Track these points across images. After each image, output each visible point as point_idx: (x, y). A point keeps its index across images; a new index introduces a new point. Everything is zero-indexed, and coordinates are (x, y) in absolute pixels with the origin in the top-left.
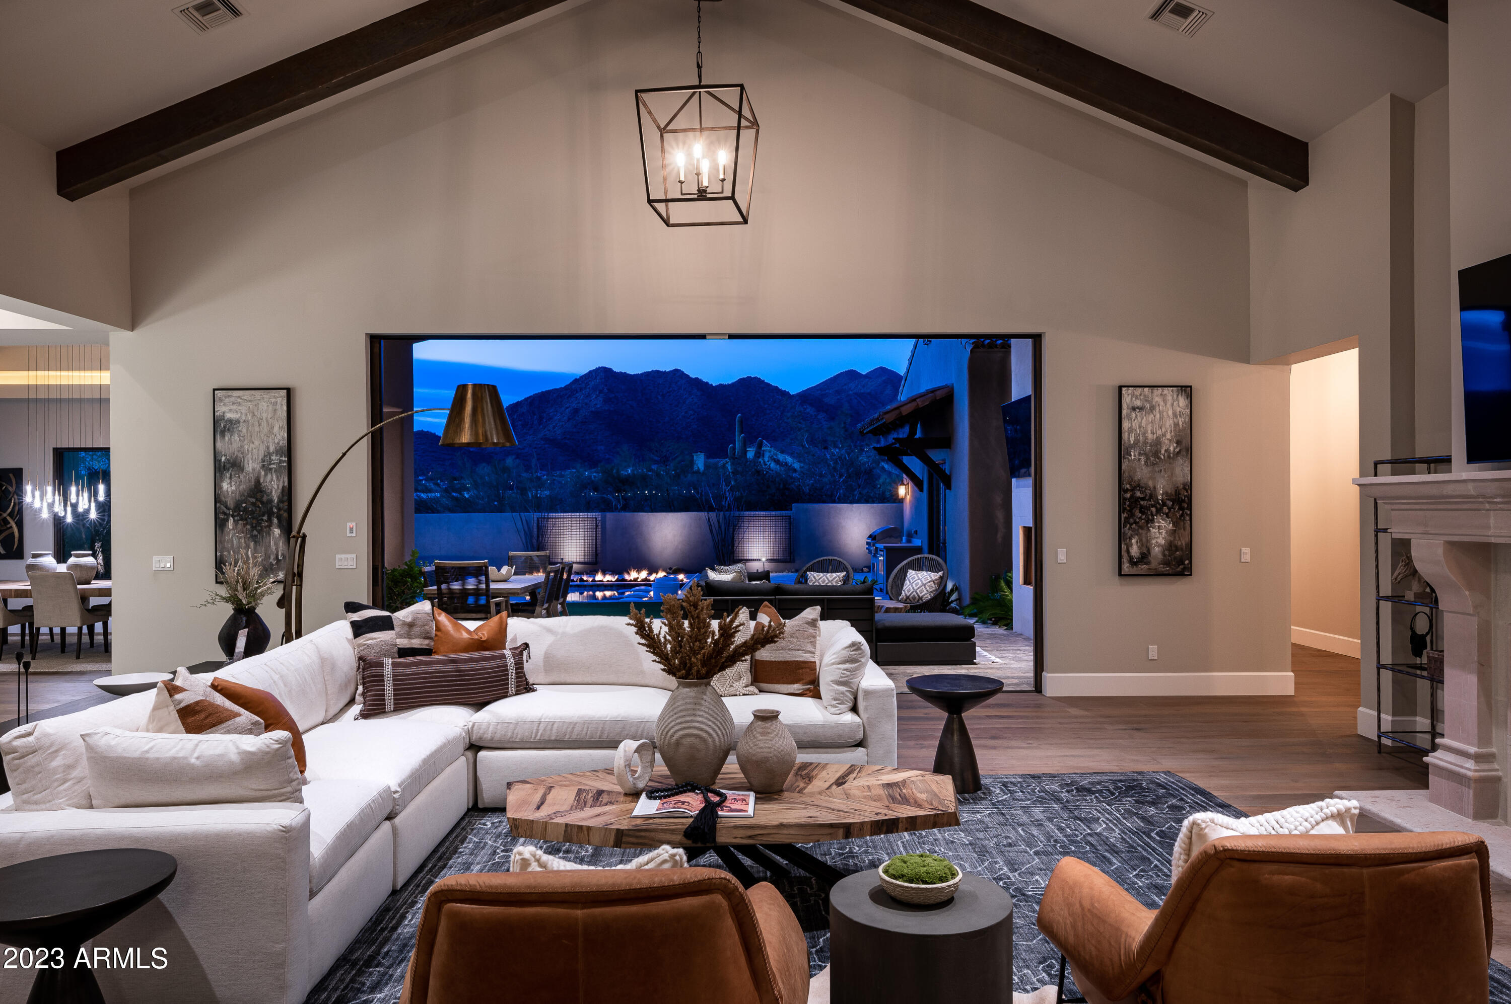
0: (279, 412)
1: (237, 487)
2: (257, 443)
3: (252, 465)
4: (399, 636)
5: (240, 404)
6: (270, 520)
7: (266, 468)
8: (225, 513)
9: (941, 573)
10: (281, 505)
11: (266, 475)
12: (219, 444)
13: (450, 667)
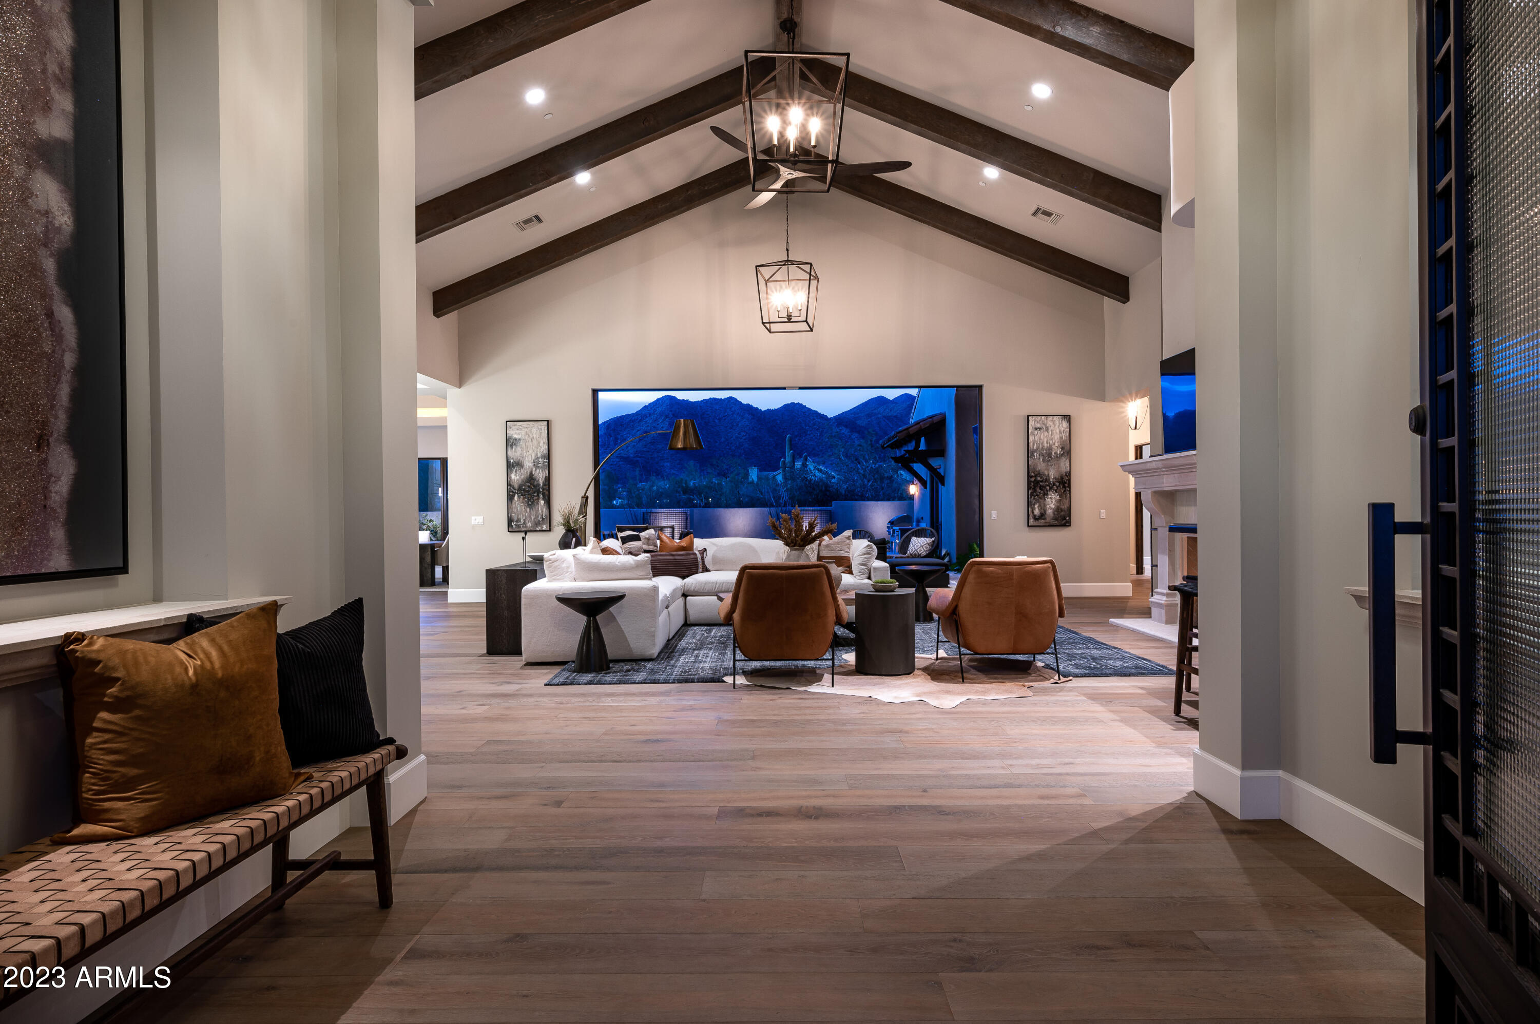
0: (543, 434)
1: (520, 477)
2: (530, 452)
3: (528, 465)
4: (644, 544)
5: (521, 430)
6: (538, 496)
7: (536, 465)
8: (512, 492)
9: (933, 539)
10: (545, 487)
11: (536, 470)
12: (509, 453)
13: (671, 557)
